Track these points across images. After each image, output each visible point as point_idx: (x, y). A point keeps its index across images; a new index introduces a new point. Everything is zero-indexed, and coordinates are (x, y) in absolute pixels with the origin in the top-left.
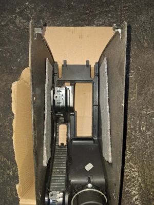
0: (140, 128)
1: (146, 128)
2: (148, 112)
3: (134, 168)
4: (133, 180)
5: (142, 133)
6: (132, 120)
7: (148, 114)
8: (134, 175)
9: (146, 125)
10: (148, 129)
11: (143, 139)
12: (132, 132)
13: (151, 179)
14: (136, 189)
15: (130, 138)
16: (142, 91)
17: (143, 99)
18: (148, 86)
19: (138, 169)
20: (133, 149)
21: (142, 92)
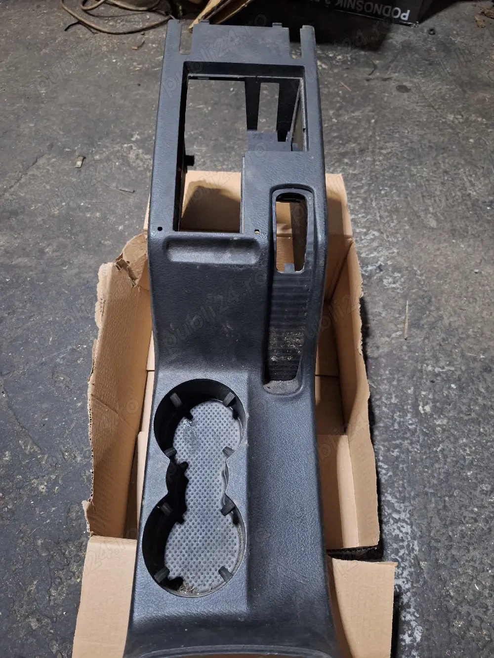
0: (415, 406)
1: (434, 408)
2: (437, 370)
3: (399, 512)
4: (395, 546)
5: (422, 419)
6: (395, 383)
7: (439, 374)
8: (397, 532)
9: (434, 401)
10: (438, 411)
11: (425, 434)
12: (394, 412)
13: (449, 548)
14: (405, 574)
15: (386, 428)
16: (420, 319)
17: (426, 338)
18: (438, 309)
19: (411, 515)
20: (397, 458)
21: (422, 322)
